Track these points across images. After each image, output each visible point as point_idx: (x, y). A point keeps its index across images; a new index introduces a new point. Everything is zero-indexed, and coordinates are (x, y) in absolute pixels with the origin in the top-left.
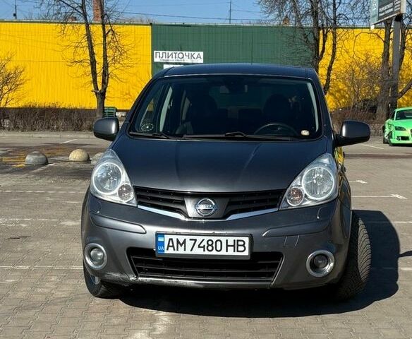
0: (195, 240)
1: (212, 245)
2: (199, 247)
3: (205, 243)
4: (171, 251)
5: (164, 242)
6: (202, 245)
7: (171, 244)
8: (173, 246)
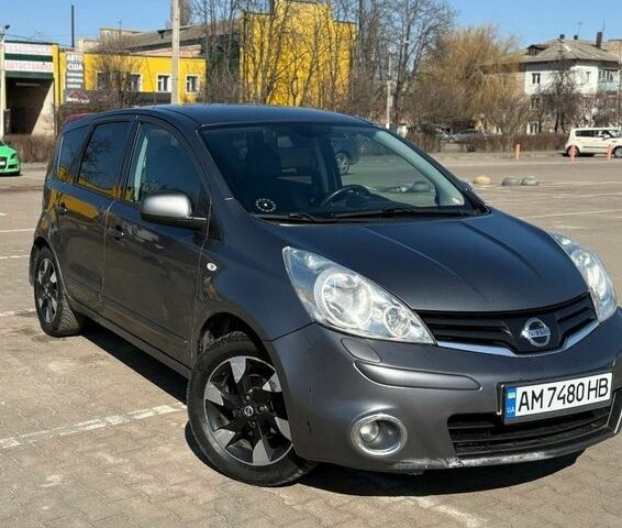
0: (554, 389)
1: (572, 393)
2: (559, 398)
3: (565, 392)
4: (524, 411)
5: (514, 399)
6: (562, 396)
7: (524, 401)
8: (527, 404)
